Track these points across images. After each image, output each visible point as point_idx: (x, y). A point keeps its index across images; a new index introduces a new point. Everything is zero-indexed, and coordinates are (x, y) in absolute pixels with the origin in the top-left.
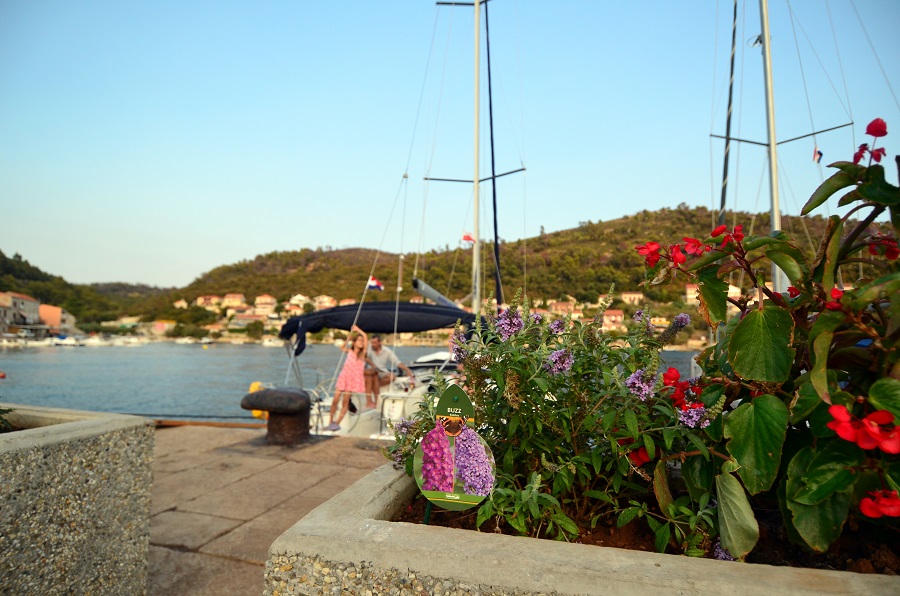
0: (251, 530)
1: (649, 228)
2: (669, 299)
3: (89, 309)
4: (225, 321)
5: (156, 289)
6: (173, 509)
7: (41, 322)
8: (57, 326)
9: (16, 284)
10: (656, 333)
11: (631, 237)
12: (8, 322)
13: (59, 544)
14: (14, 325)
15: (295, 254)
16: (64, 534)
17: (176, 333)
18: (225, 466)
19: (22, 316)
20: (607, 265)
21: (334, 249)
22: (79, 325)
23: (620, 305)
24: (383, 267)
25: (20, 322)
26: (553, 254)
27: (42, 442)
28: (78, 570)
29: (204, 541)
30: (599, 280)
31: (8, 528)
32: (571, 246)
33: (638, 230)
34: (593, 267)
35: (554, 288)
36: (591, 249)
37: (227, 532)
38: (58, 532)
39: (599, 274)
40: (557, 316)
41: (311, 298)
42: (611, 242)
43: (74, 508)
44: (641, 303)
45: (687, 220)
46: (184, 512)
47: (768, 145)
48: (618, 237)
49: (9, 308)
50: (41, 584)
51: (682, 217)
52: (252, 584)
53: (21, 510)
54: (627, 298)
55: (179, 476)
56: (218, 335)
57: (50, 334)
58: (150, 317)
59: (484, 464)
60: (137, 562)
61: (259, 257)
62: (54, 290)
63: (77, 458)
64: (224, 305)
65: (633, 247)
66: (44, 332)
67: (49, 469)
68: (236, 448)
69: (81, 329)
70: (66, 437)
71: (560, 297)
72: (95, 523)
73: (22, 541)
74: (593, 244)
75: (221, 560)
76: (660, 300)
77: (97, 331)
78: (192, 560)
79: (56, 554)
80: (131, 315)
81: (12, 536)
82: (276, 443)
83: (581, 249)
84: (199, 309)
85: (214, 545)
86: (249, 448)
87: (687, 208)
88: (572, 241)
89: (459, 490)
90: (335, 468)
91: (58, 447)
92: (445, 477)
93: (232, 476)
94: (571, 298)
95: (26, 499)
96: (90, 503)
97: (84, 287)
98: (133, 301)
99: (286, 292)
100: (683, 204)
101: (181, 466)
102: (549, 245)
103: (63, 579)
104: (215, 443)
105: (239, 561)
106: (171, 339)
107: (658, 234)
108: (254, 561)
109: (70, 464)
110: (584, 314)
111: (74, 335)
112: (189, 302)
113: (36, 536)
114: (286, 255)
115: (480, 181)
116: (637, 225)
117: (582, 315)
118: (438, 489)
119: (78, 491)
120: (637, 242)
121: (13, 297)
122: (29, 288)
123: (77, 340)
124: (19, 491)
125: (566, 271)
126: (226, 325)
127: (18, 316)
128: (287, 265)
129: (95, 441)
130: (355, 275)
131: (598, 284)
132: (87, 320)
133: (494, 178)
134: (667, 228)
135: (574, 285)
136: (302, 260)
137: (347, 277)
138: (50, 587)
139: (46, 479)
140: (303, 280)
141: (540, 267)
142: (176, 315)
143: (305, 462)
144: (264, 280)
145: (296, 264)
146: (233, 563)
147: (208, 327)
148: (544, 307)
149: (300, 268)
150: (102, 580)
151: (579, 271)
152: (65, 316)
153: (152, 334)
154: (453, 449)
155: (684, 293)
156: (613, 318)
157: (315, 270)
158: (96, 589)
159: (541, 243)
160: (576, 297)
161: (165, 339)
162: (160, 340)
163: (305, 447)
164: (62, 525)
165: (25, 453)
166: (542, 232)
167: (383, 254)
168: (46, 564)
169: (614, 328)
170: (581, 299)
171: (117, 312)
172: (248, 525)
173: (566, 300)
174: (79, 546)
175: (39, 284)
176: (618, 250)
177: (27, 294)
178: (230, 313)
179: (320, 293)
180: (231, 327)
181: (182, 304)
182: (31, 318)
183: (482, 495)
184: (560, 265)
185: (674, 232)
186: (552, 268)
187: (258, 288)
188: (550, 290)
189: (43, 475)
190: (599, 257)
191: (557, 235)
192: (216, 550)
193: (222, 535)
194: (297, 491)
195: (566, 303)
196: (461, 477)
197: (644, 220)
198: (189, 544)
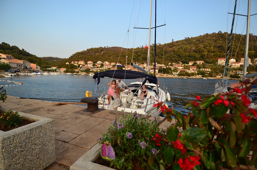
0: (81, 138)
1: (208, 40)
2: (212, 63)
3: (43, 64)
4: (80, 68)
5: (60, 58)
6: (63, 131)
7: (31, 68)
8: (36, 69)
9: (23, 57)
10: (207, 73)
11: (202, 43)
12: (22, 68)
13: (35, 149)
14: (24, 69)
15: (98, 48)
16: (36, 146)
17: (66, 72)
18: (76, 118)
19: (26, 66)
20: (193, 52)
21: (109, 47)
22: (41, 69)
23: (196, 65)
24: (123, 53)
25: (26, 68)
26: (175, 48)
27: (29, 129)
28: (40, 153)
29: (70, 140)
30: (190, 56)
31: (24, 147)
32: (181, 46)
33: (204, 40)
34: (188, 53)
35: (175, 59)
36: (188, 47)
37: (76, 138)
38: (35, 146)
39: (190, 55)
40: (175, 68)
41: (103, 62)
42: (195, 44)
43: (38, 141)
44: (203, 64)
45: (221, 37)
46: (66, 131)
47: (247, 16)
48: (197, 42)
49: (22, 64)
50: (32, 157)
51: (219, 36)
52: (80, 153)
53: (26, 143)
54: (198, 62)
55: (65, 121)
56: (78, 72)
57: (34, 71)
58: (60, 67)
59: (113, 153)
60: (53, 150)
61: (88, 50)
62: (34, 59)
63: (37, 131)
64: (79, 64)
65: (202, 46)
66: (32, 71)
67: (32, 134)
68: (80, 112)
69: (42, 70)
70: (35, 127)
71: (177, 62)
72: (43, 143)
73: (27, 149)
74: (189, 45)
75: (73, 146)
76: (209, 63)
77: (46, 71)
78: (67, 145)
79: (35, 151)
80: (54, 67)
81: (25, 148)
82: (90, 111)
83: (185, 47)
84: (72, 65)
85: (72, 141)
86: (83, 112)
87: (221, 33)
88: (182, 44)
89: (108, 157)
90: (103, 120)
91: (33, 129)
92: (106, 154)
93: (78, 121)
94: (180, 62)
95: (27, 141)
96: (41, 139)
97: (41, 58)
98: (55, 62)
99: (95, 60)
100: (220, 31)
101: (66, 117)
102: (175, 45)
103: (36, 155)
104: (75, 110)
105: (77, 146)
106: (66, 73)
107: (211, 41)
108: (81, 146)
109: (36, 132)
110: (184, 67)
111: (40, 72)
112: (70, 63)
113: (30, 148)
114: (95, 49)
115: (151, 28)
116: (204, 39)
117: (183, 68)
118: (104, 156)
119: (38, 137)
120: (203, 44)
121: (23, 61)
122: (27, 58)
123: (41, 73)
124: (26, 139)
125: (179, 54)
126: (80, 69)
127: (25, 67)
128: (95, 52)
129: (41, 126)
130: (115, 55)
131: (189, 58)
132: (43, 68)
133: (155, 27)
134: (214, 39)
135: (181, 58)
136: (100, 50)
137: (113, 56)
138: (34, 157)
139: (31, 136)
140: (100, 57)
141: (171, 53)
142: (66, 66)
143: (96, 117)
144: (89, 56)
145: (98, 52)
146: (76, 146)
147: (75, 70)
148: (172, 65)
149: (99, 53)
150: (45, 155)
151: (184, 54)
152: (37, 67)
153: (60, 72)
154: (107, 149)
155: (217, 61)
156: (193, 69)
157: (103, 54)
158: (44, 157)
159: (172, 45)
160: (182, 62)
161: (64, 73)
162: (63, 73)
163: (97, 112)
164: (35, 145)
165: (26, 131)
166: (172, 41)
167: (124, 49)
168: (33, 153)
169: (193, 72)
170: (184, 62)
171: (51, 65)
172: (80, 136)
173: (179, 63)
174: (39, 148)
175: (30, 57)
176: (197, 47)
177: (27, 60)
178: (81, 66)
179: (105, 60)
180: (81, 70)
181: (68, 63)
182: (28, 67)
183: (112, 159)
184: (178, 52)
185: (216, 41)
186: (175, 53)
187: (88, 59)
188: (174, 60)
189: (30, 135)
190: (190, 49)
191: (177, 42)
192: (72, 143)
193: (74, 138)
194: (93, 127)
195: (179, 64)
196: (109, 154)
197: (206, 37)
198: (67, 141)
